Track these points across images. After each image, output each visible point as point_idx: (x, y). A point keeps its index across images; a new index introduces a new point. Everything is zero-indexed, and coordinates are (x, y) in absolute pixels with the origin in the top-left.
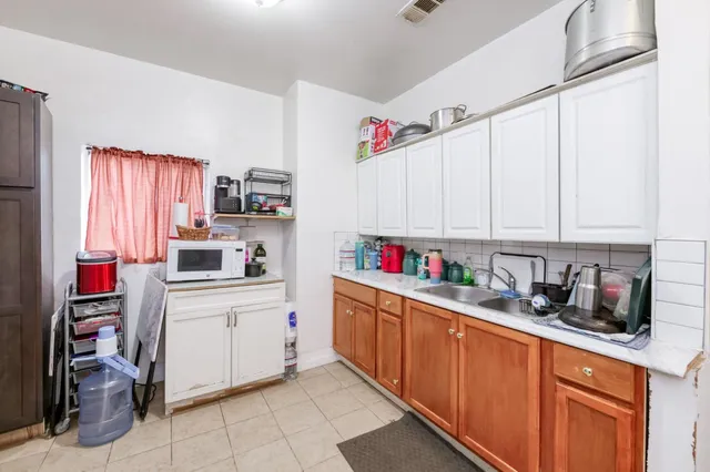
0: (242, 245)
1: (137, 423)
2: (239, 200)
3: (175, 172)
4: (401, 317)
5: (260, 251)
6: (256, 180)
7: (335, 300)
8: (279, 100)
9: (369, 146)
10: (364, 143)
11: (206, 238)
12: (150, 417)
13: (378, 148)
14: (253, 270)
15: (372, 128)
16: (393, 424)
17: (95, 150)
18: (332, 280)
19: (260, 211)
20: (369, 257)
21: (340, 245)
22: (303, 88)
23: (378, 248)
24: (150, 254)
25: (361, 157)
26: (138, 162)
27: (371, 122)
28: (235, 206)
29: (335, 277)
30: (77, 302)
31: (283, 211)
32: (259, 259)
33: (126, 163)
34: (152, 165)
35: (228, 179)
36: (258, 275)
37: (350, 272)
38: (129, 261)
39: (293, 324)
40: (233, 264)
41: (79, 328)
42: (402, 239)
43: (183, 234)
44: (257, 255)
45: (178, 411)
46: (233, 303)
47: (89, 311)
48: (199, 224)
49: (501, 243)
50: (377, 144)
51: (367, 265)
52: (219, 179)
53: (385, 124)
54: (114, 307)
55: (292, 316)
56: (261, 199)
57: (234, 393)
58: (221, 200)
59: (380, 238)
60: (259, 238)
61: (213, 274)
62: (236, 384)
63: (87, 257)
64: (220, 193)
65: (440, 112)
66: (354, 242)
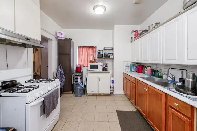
0: (102, 64)
1: (83, 95)
2: (102, 54)
3: (91, 50)
4: (136, 84)
5: (107, 65)
6: (105, 50)
7: (124, 79)
8: (112, 30)
9: (133, 38)
10: (132, 37)
11: (95, 62)
12: (85, 95)
13: (135, 38)
14: (104, 70)
15: (134, 33)
16: (132, 111)
17: (79, 47)
18: (123, 74)
19: (106, 57)
20: (134, 68)
21: (125, 64)
22: (116, 27)
23: (137, 66)
24: (87, 66)
25: (131, 41)
26: (85, 48)
27: (134, 31)
28: (101, 56)
29: (124, 73)
30: (76, 73)
31: (111, 57)
32: (106, 67)
33: (83, 49)
34: (87, 48)
35: (100, 50)
36: (105, 71)
37: (128, 72)
38: (84, 66)
39: (113, 83)
40: (100, 68)
41: (76, 77)
42: (144, 63)
43: (91, 62)
44: (106, 66)
45: (90, 95)
46: (99, 76)
47: (77, 75)
48: (95, 60)
49: (172, 65)
50: (135, 37)
51: (133, 70)
52: (98, 50)
53: (137, 31)
54: (81, 74)
55: (113, 81)
56: (107, 54)
57: (100, 95)
58: (99, 54)
59: (138, 63)
60: (106, 62)
61: (96, 70)
62: (100, 93)
63: (78, 65)
64: (99, 53)
65: (151, 26)
66: (130, 64)
